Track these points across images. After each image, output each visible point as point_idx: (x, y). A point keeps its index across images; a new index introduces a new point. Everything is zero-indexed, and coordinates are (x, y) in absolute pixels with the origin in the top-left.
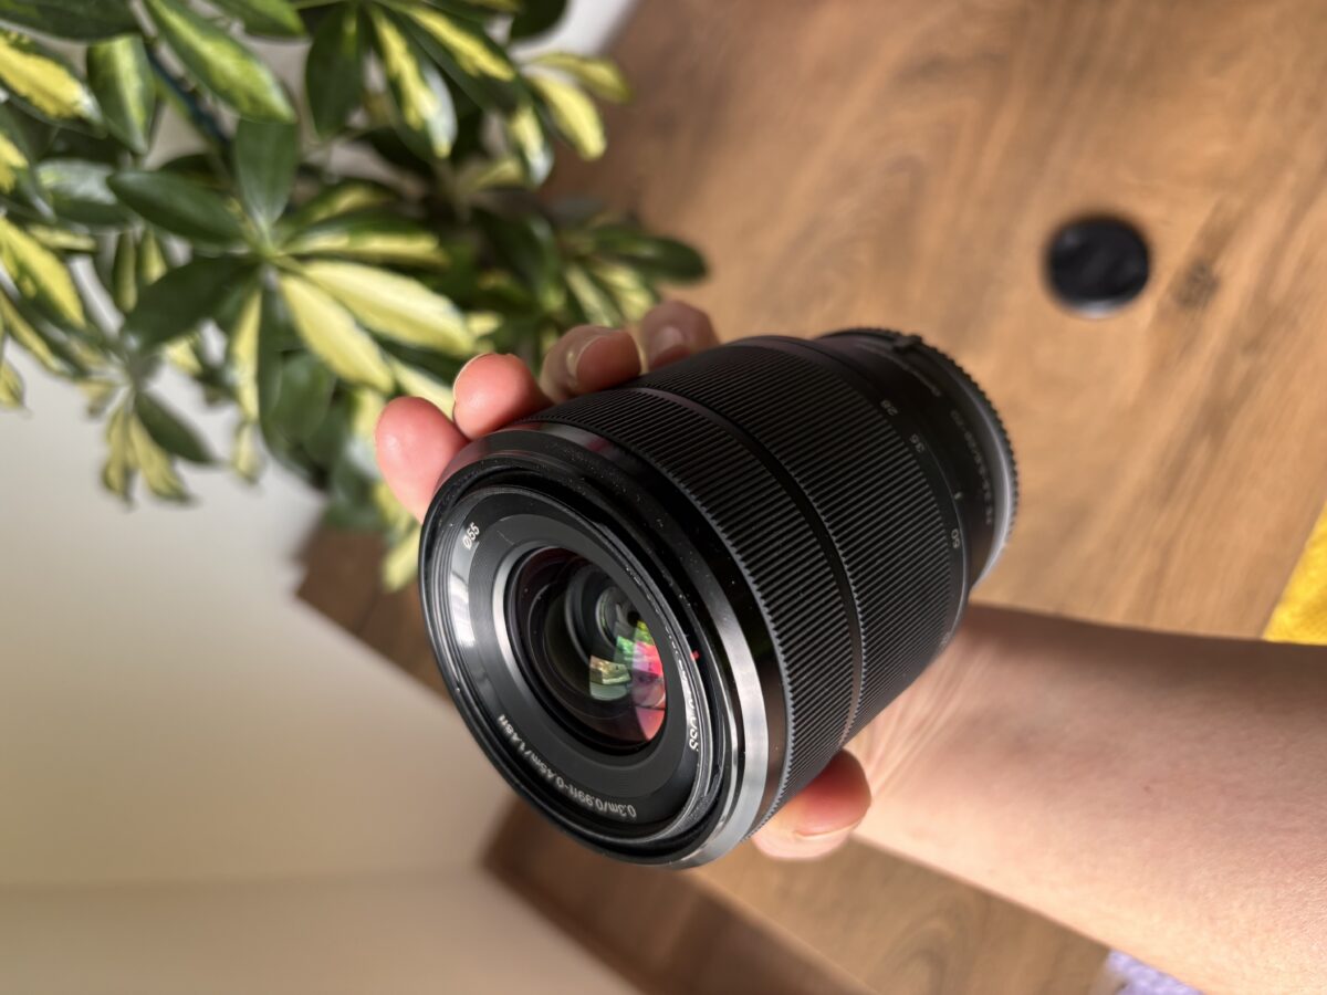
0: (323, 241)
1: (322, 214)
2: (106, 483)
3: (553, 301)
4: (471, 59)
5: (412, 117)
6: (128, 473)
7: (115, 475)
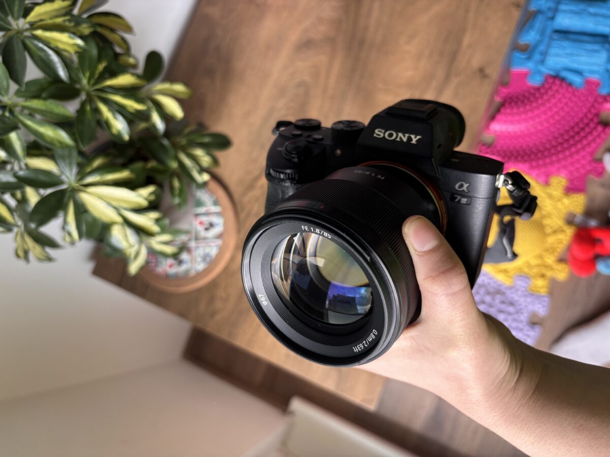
0: (90, 179)
1: (89, 169)
2: (18, 256)
3: (174, 165)
4: (131, 107)
5: (114, 131)
6: (26, 253)
7: (21, 253)
